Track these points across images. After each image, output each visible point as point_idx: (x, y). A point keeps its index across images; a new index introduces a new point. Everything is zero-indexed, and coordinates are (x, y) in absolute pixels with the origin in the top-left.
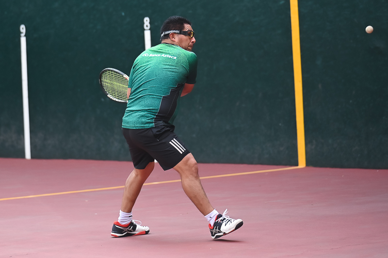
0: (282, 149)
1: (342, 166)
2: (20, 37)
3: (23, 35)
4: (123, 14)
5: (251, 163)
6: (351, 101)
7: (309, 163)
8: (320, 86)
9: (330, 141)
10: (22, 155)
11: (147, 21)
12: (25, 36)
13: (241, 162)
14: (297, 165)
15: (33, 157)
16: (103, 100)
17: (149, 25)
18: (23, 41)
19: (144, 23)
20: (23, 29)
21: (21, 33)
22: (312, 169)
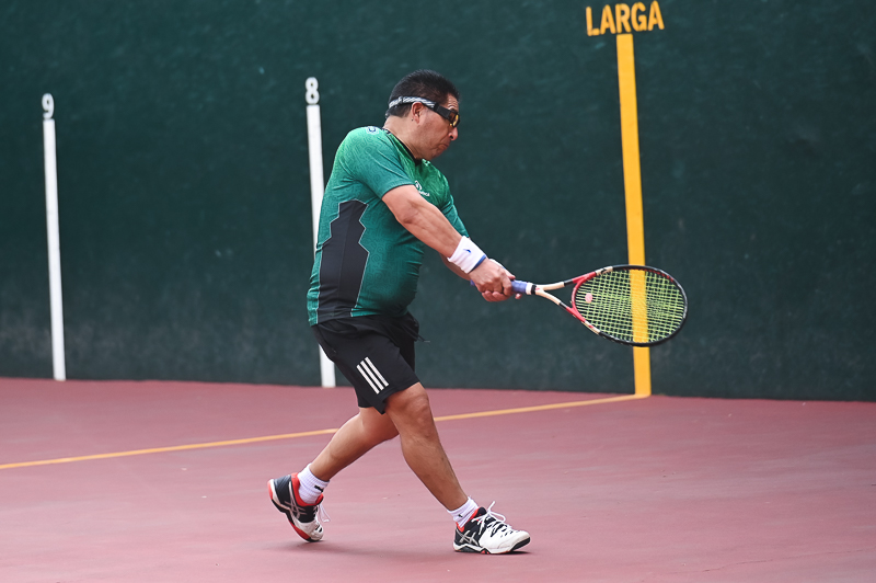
0: (599, 357)
1: (728, 395)
2: (41, 120)
3: (48, 116)
4: (262, 71)
5: (534, 388)
6: (747, 256)
7: (658, 387)
8: (681, 223)
9: (703, 341)
10: (48, 372)
11: (312, 85)
12: (53, 117)
13: (514, 386)
14: (632, 392)
15: (70, 375)
16: (218, 253)
17: (316, 95)
18: (49, 128)
19: (305, 91)
20: (48, 102)
21: (43, 111)
22: (664, 400)
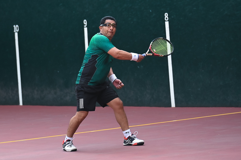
4: (151, 11)
11: (166, 15)
16: (138, 67)
17: (168, 18)
19: (164, 17)
20: (85, 22)
